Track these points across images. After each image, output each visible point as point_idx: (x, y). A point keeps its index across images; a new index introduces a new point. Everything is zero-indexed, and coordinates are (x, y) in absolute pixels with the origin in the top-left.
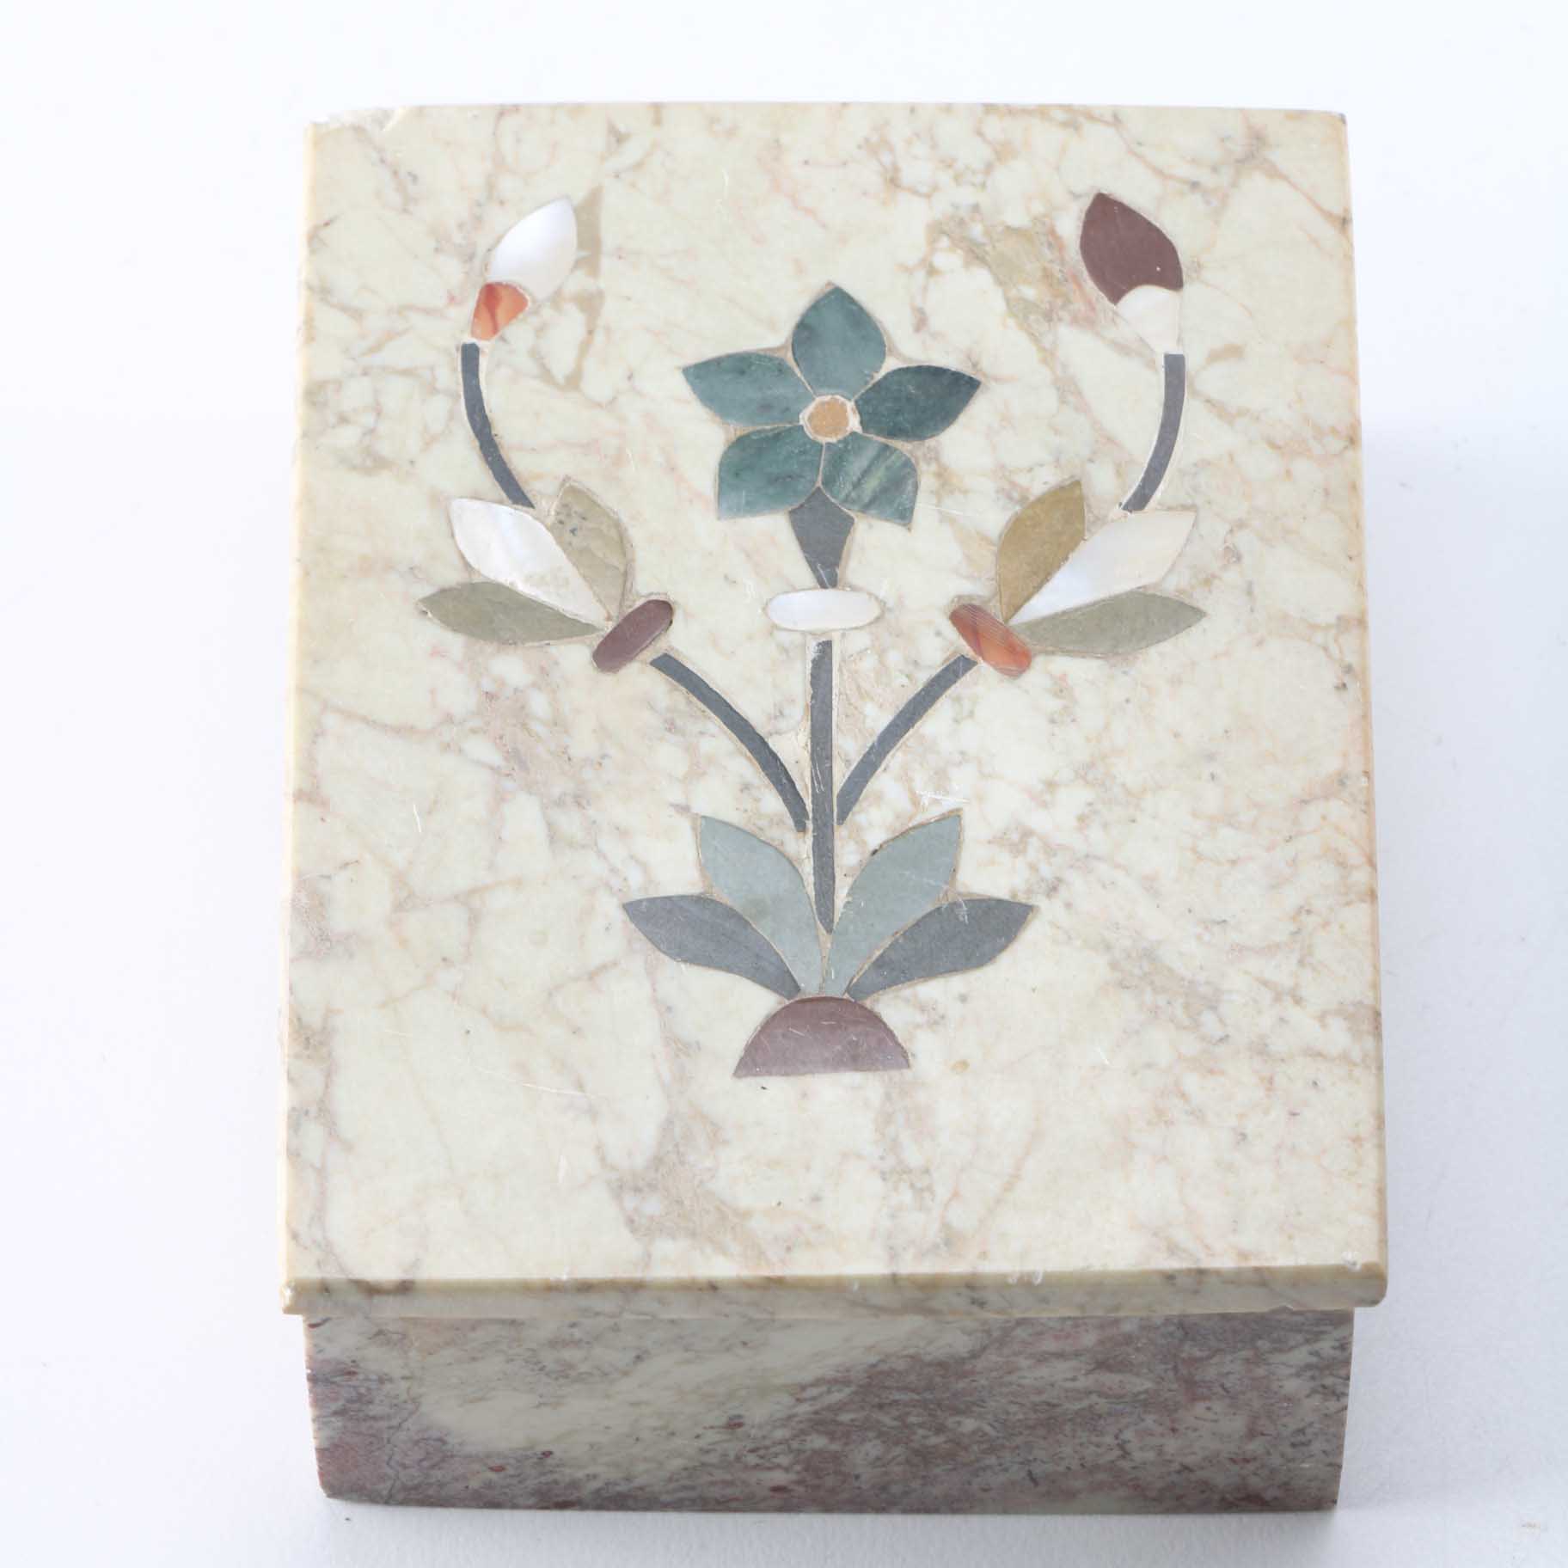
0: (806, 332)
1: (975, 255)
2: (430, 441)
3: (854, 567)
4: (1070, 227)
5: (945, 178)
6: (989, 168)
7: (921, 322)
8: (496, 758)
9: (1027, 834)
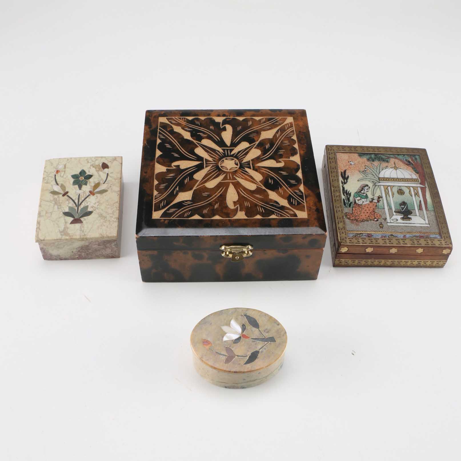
0: (80, 173)
1: (94, 167)
2: (52, 181)
3: (82, 189)
4: (101, 165)
5: (92, 162)
6: (95, 161)
7: (89, 171)
8: (54, 203)
9: (93, 206)
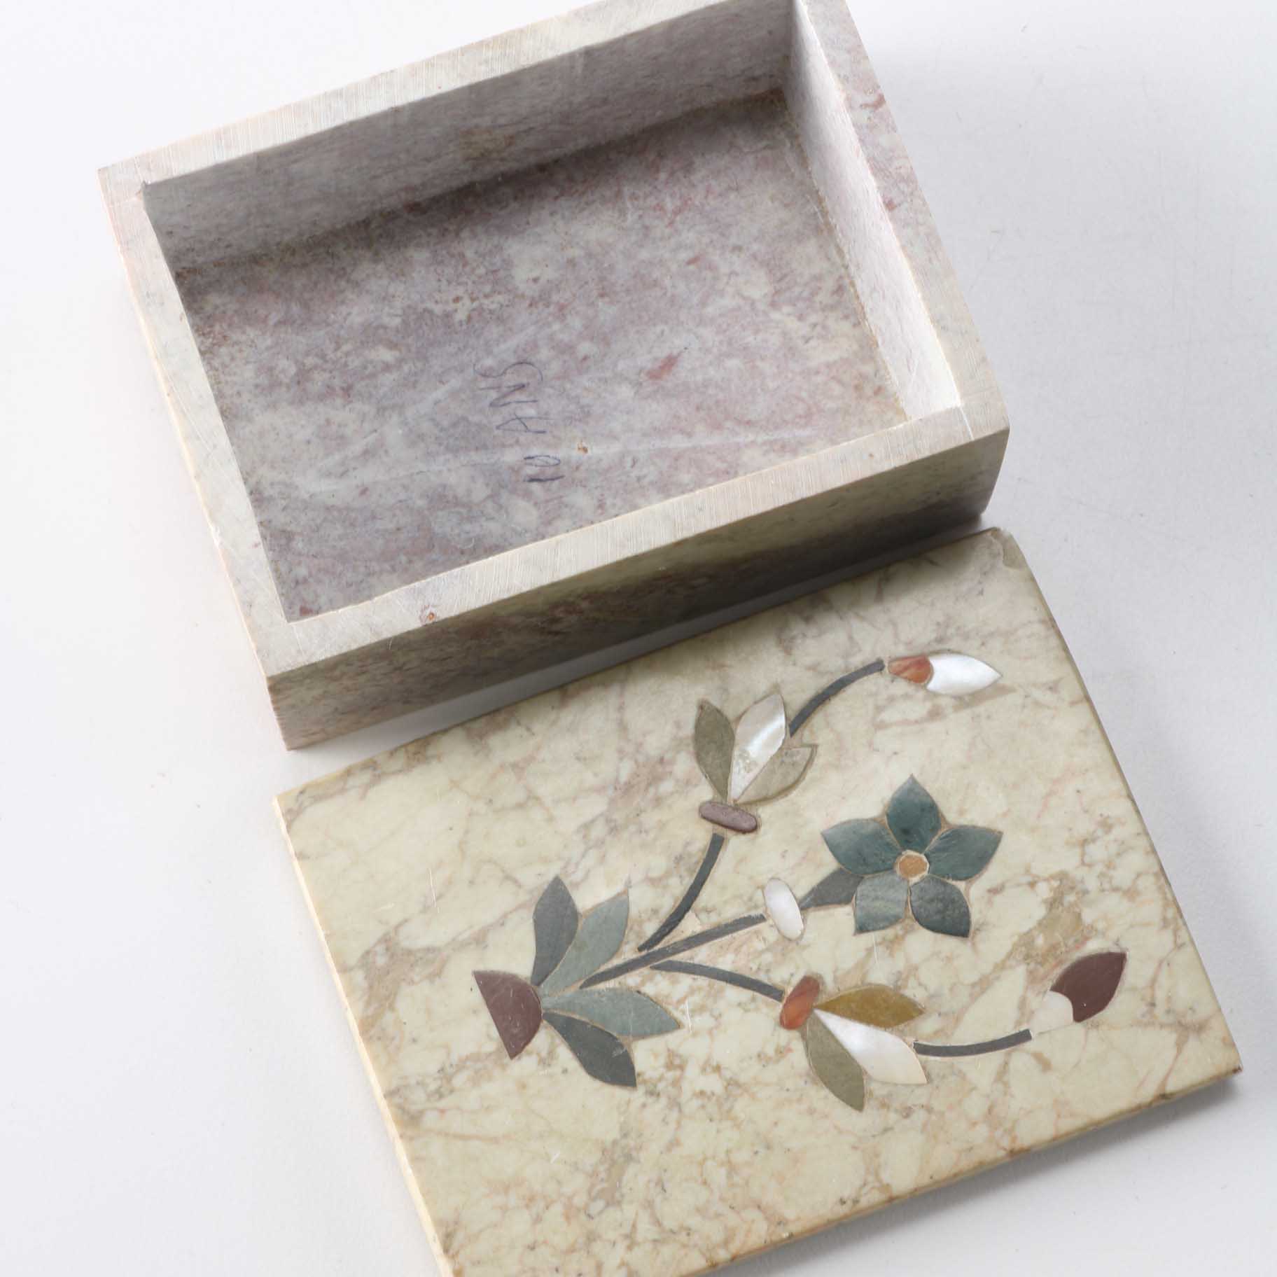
0: (961, 835)
1: (1053, 903)
2: (813, 668)
3: (819, 916)
4: (1094, 946)
5: (1099, 868)
6: (1116, 889)
7: (995, 891)
8: (624, 778)
9: (682, 1067)
